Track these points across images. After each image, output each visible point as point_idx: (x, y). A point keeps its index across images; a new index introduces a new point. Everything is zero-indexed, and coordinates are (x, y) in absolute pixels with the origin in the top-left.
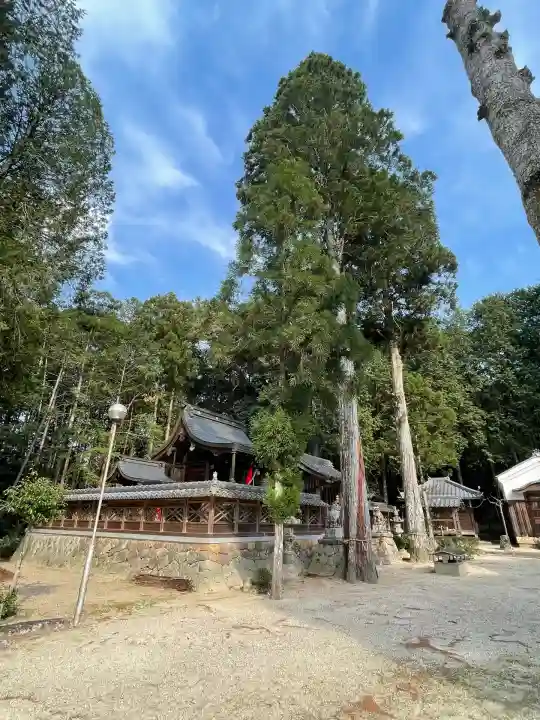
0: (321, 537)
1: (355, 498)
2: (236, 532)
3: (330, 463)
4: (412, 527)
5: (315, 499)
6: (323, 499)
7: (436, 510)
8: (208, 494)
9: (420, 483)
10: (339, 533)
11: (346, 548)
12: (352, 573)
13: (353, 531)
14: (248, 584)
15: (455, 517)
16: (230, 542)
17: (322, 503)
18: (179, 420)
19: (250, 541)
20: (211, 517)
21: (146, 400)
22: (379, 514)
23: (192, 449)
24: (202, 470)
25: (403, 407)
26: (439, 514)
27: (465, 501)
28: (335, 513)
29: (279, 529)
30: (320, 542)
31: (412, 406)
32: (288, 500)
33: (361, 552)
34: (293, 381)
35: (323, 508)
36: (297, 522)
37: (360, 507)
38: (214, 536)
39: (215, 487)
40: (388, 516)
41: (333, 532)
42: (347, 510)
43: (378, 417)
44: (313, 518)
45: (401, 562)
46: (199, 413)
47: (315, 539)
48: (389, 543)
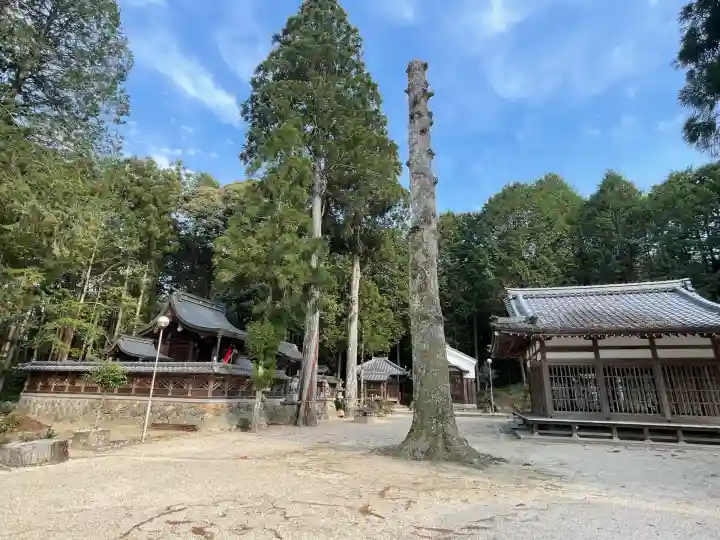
0: (283, 400)
1: (309, 375)
2: (226, 395)
3: (295, 347)
4: (348, 394)
5: (282, 375)
6: (287, 374)
7: (369, 383)
8: (210, 371)
9: (359, 363)
10: (296, 397)
11: (299, 406)
12: (300, 422)
13: (305, 397)
14: (234, 427)
15: (383, 389)
16: (222, 402)
17: (286, 377)
19: (235, 401)
20: (212, 386)
22: (327, 385)
23: (179, 329)
24: (186, 346)
25: (355, 308)
26: (372, 386)
27: (393, 377)
28: (295, 384)
29: (259, 394)
30: (283, 404)
31: (363, 307)
32: (266, 377)
33: (308, 409)
34: (278, 305)
35: (286, 381)
36: (268, 389)
37: (311, 381)
38: (213, 398)
39: (216, 366)
40: (333, 385)
41: (292, 397)
42: (302, 383)
43: (342, 305)
44: (279, 387)
45: (337, 418)
46: (187, 298)
47: (278, 402)
48: (331, 405)
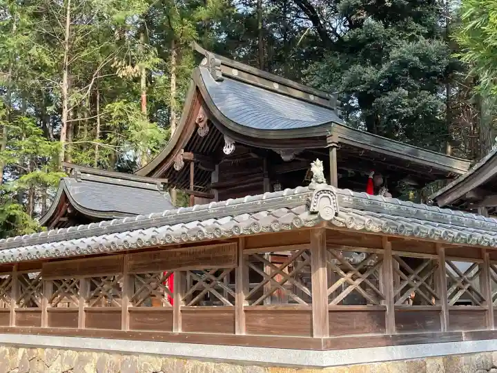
18: (192, 91)
21: (121, 74)
23: (228, 150)
38: (335, 345)
46: (235, 73)
